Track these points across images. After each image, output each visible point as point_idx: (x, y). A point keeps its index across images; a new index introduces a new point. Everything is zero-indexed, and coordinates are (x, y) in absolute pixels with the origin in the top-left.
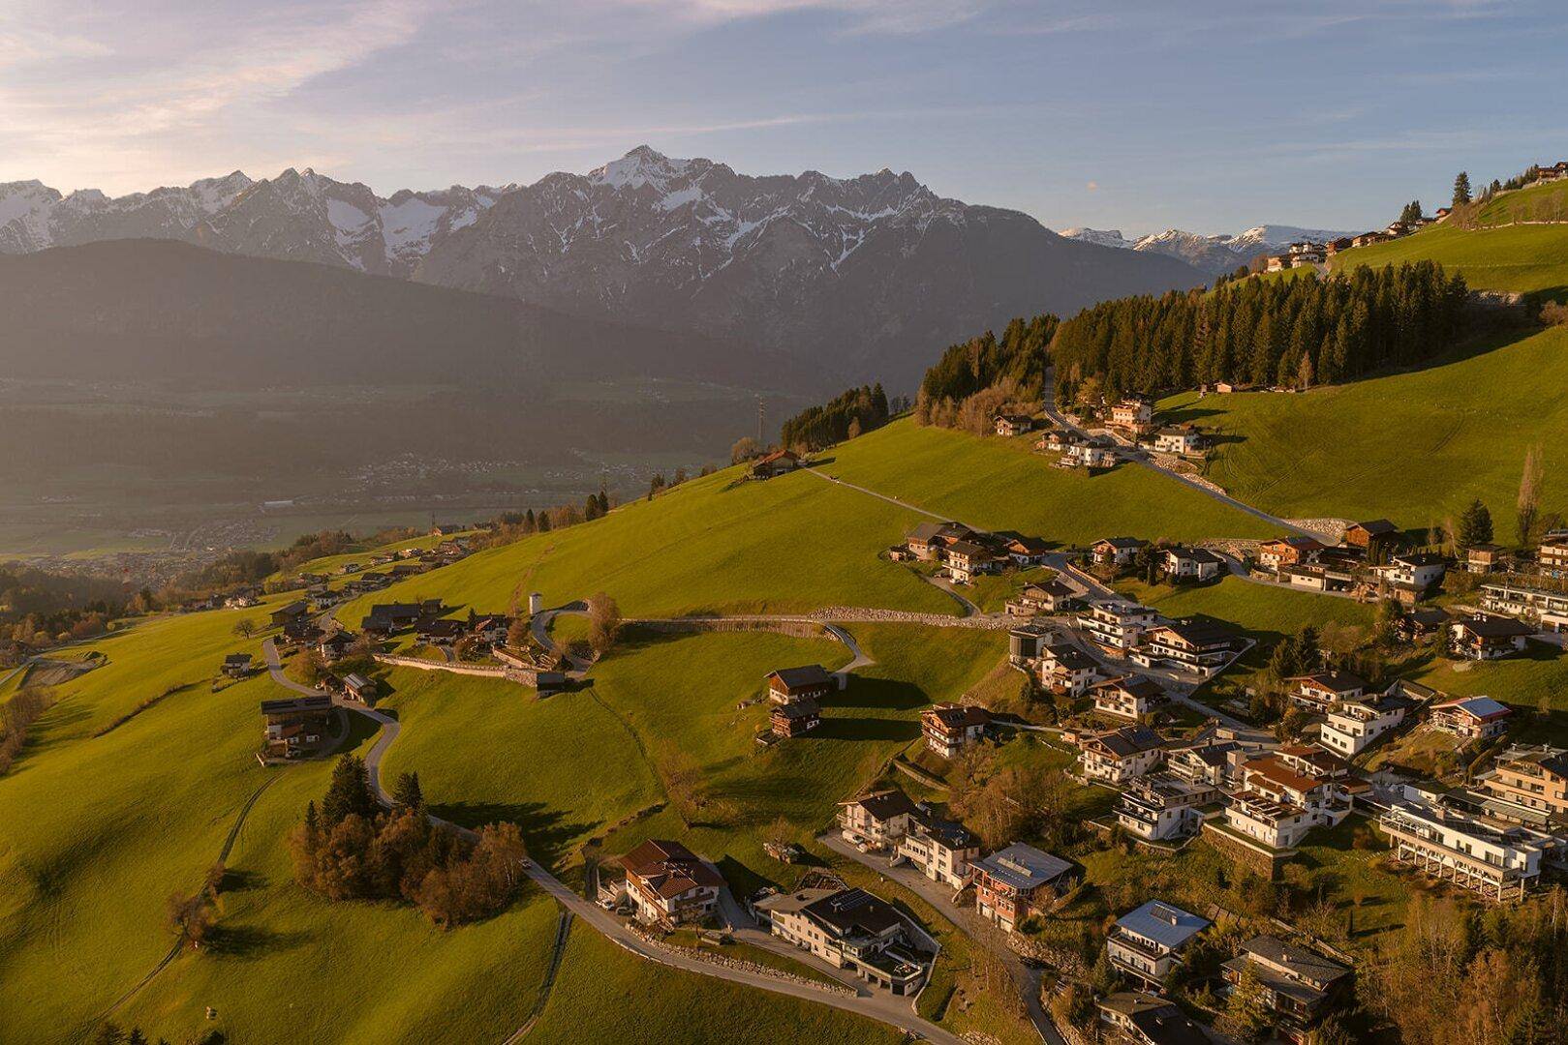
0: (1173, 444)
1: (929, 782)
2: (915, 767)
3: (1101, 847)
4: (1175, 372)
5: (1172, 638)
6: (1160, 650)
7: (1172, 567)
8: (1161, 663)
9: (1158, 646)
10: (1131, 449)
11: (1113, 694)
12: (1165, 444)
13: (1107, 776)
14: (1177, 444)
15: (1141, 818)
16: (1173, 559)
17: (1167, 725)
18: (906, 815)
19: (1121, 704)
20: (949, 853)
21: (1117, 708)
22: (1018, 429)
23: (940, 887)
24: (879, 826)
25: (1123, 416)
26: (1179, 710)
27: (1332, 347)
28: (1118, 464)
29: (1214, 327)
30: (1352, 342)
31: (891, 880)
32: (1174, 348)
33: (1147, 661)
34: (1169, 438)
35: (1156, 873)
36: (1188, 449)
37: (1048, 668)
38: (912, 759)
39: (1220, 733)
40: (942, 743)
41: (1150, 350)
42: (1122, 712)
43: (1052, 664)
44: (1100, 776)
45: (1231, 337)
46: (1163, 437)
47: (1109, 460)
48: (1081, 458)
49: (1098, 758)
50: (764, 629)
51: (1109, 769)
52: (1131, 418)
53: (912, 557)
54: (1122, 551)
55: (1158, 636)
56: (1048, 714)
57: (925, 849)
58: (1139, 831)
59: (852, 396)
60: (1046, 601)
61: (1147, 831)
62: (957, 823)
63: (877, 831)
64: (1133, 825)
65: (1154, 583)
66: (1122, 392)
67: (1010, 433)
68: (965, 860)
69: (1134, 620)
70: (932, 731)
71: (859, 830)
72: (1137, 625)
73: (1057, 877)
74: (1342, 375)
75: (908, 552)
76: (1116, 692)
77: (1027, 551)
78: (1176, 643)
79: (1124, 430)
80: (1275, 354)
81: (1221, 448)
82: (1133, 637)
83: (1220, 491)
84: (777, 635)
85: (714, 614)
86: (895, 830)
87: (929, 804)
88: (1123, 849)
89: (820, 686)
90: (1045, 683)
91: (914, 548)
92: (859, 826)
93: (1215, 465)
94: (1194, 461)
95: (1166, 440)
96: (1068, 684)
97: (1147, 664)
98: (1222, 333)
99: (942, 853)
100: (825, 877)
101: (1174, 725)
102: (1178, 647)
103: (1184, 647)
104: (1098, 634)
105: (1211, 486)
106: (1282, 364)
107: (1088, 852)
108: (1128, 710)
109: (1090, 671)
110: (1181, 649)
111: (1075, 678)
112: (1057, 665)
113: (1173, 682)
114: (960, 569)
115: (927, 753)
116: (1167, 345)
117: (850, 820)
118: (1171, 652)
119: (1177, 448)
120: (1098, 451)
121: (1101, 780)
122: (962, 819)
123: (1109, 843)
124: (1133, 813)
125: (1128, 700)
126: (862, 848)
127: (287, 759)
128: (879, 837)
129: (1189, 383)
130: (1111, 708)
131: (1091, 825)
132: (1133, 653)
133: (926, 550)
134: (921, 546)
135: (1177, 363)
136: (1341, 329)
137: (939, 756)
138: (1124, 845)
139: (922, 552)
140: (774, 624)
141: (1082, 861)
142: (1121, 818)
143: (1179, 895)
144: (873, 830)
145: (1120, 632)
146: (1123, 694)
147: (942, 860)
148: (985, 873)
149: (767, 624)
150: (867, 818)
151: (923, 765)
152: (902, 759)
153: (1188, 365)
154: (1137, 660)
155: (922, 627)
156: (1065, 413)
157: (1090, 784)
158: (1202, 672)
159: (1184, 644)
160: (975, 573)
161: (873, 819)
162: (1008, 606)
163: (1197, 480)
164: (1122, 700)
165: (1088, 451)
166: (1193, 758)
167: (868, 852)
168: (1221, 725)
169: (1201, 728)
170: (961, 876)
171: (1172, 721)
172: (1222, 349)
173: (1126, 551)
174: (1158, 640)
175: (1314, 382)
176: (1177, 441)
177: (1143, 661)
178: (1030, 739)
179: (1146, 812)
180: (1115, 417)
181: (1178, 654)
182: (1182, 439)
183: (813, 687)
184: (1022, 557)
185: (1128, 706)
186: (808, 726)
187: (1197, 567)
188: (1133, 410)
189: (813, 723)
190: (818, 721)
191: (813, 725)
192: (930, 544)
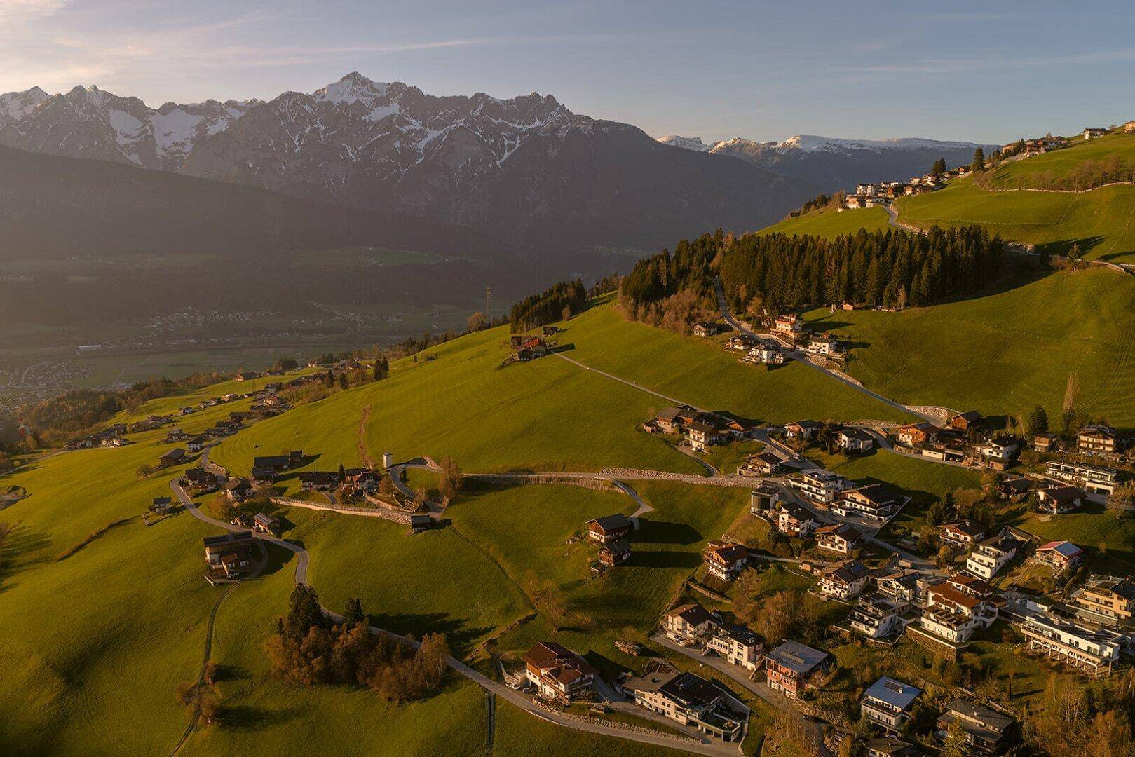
0: (820, 348)
1: (716, 597)
2: (702, 586)
3: (844, 642)
4: (813, 294)
5: (859, 497)
6: (851, 505)
7: (843, 443)
8: (852, 513)
9: (849, 502)
10: (792, 350)
11: (830, 537)
12: (815, 348)
13: (838, 595)
14: (823, 348)
15: (866, 623)
16: (844, 438)
17: (867, 557)
18: (707, 622)
19: (836, 544)
20: (745, 648)
21: (832, 546)
22: (709, 332)
23: (739, 669)
24: (692, 629)
25: (784, 326)
26: (870, 546)
27: (919, 282)
28: (787, 360)
29: (839, 264)
30: (932, 279)
31: (707, 665)
32: (811, 278)
33: (844, 512)
34: (818, 344)
35: (882, 659)
36: (831, 352)
37: (783, 519)
38: (700, 581)
39: (902, 563)
40: (720, 570)
41: (795, 278)
42: (837, 548)
43: (786, 517)
44: (834, 595)
45: (850, 272)
46: (813, 343)
47: (779, 359)
48: (760, 357)
49: (832, 583)
50: (567, 482)
51: (840, 590)
52: (789, 328)
53: (660, 430)
54: (806, 430)
55: (849, 496)
57: (727, 645)
58: (866, 631)
59: (562, 288)
60: (765, 467)
61: (872, 632)
62: (743, 627)
63: (690, 633)
64: (862, 628)
65: (832, 453)
66: (781, 311)
67: (703, 335)
68: (755, 652)
69: (832, 484)
70: (711, 562)
71: (678, 632)
72: (832, 487)
73: (820, 662)
74: (925, 301)
75: (657, 427)
77: (742, 429)
78: (862, 501)
79: (784, 336)
80: (882, 285)
81: (853, 351)
82: (831, 495)
83: (859, 383)
84: (577, 487)
85: (531, 472)
86: (701, 632)
87: (719, 612)
88: (859, 644)
89: (623, 528)
91: (661, 424)
92: (678, 629)
93: (851, 364)
94: (837, 361)
95: (815, 345)
96: (797, 530)
97: (843, 514)
98: (844, 269)
99: (740, 647)
100: (662, 665)
101: (871, 557)
102: (863, 503)
103: (868, 503)
104: (807, 493)
105: (852, 380)
106: (886, 292)
107: (835, 645)
108: (840, 548)
109: (810, 520)
110: (865, 505)
111: (802, 525)
112: (790, 517)
113: (863, 527)
114: (698, 440)
115: (710, 577)
116: (807, 275)
117: (670, 626)
118: (858, 507)
119: (824, 351)
120: (771, 352)
122: (746, 624)
123: (848, 640)
124: (861, 620)
125: (840, 542)
126: (682, 644)
127: (229, 579)
128: (692, 636)
129: (822, 301)
130: (829, 546)
131: (835, 628)
132: (834, 506)
133: (670, 426)
134: (667, 423)
135: (814, 287)
136: (925, 271)
137: (719, 579)
138: (859, 641)
139: (668, 427)
140: (574, 480)
141: (832, 651)
142: (853, 623)
143: (898, 673)
144: (688, 632)
145: (823, 492)
146: (837, 538)
147: (740, 651)
148: (773, 661)
149: (569, 480)
150: (684, 624)
151: (708, 585)
152: (693, 580)
153: (821, 290)
154: (837, 511)
155: (684, 484)
156: (739, 320)
157: (828, 600)
158: (880, 520)
159: (868, 501)
160: (709, 444)
161: (688, 625)
162: (739, 470)
163: (841, 375)
164: (836, 541)
165: (765, 353)
166: (894, 584)
167: (686, 646)
168: (901, 557)
169: (889, 560)
170: (754, 662)
171: (869, 554)
172: (845, 279)
173: (809, 430)
174: (849, 498)
175: (907, 305)
176: (824, 346)
177: (841, 512)
178: (780, 568)
179: (870, 620)
180: (778, 326)
181: (863, 508)
182: (827, 345)
183: (620, 529)
184: (738, 432)
185: (840, 545)
186: (624, 558)
187: (860, 443)
188: (791, 324)
189: (626, 555)
190: (629, 554)
191: (626, 557)
192: (672, 422)
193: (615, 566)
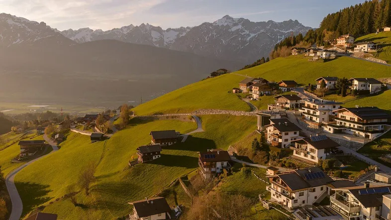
0: (362, 48)
4: (366, 28)
5: (348, 115)
6: (341, 123)
7: (355, 87)
8: (340, 131)
9: (339, 121)
10: (343, 53)
11: (303, 146)
12: (359, 48)
13: (285, 204)
14: (364, 48)
16: (356, 82)
17: (338, 169)
19: (308, 153)
21: (305, 155)
22: (300, 52)
25: (342, 42)
26: (347, 159)
28: (336, 57)
29: (383, 7)
32: (365, 17)
33: (332, 129)
34: (361, 46)
36: (369, 50)
37: (270, 131)
38: (188, 180)
39: (378, 177)
41: (355, 20)
42: (309, 158)
43: (272, 128)
44: (280, 203)
46: (358, 46)
47: (333, 56)
48: (321, 56)
49: (279, 190)
51: (285, 198)
52: (345, 42)
53: (241, 91)
54: (330, 83)
55: (340, 115)
56: (264, 157)
60: (287, 103)
65: (345, 95)
66: (341, 34)
67: (296, 54)
69: (327, 107)
72: (329, 110)
75: (239, 89)
76: (305, 145)
77: (286, 85)
78: (351, 118)
79: (341, 47)
81: (384, 48)
82: (326, 117)
83: (384, 62)
85: (161, 114)
89: (172, 140)
90: (269, 140)
91: (241, 88)
93: (380, 54)
94: (372, 53)
96: (280, 140)
97: (331, 132)
101: (343, 169)
102: (352, 121)
103: (356, 120)
104: (306, 115)
105: (379, 61)
108: (313, 157)
109: (295, 133)
110: (354, 122)
111: (285, 137)
112: (275, 129)
113: (347, 141)
114: (256, 94)
116: (362, 16)
118: (347, 124)
119: (364, 50)
120: (328, 53)
121: (280, 206)
125: (312, 150)
129: (371, 31)
130: (302, 156)
132: (324, 125)
134: (244, 87)
135: (366, 23)
139: (244, 89)
140: (178, 116)
145: (318, 113)
146: (310, 146)
149: (176, 117)
152: (184, 178)
153: (371, 24)
154: (326, 129)
155: (228, 116)
157: (270, 209)
158: (367, 136)
159: (356, 118)
160: (261, 95)
162: (269, 106)
163: (373, 59)
164: (308, 150)
165: (324, 53)
166: (351, 198)
168: (379, 171)
169: (363, 172)
171: (342, 166)
172: (387, 15)
173: (333, 83)
174: (340, 117)
176: (364, 47)
177: (330, 129)
178: (248, 172)
180: (338, 42)
181: (352, 126)
182: (366, 45)
183: (168, 140)
184: (284, 88)
185: (312, 154)
186: (154, 158)
187: (369, 86)
188: (346, 39)
189: (157, 156)
190: (160, 156)
191: (157, 157)
192: (247, 86)
193: (143, 163)
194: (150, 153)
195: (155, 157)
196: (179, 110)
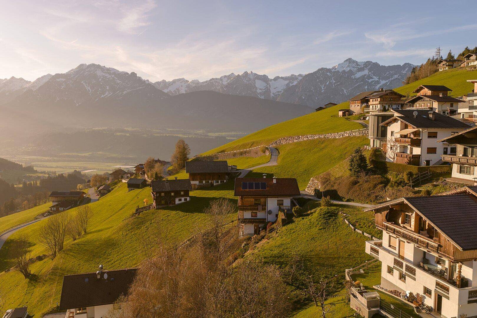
37: (393, 133)
43: (397, 126)
49: (409, 250)
51: (431, 281)
56: (376, 185)
77: (430, 92)
89: (219, 176)
90: (390, 153)
91: (352, 107)
96: (417, 151)
112: (404, 127)
114: (375, 110)
121: (410, 310)
133: (358, 106)
139: (356, 108)
160: (384, 110)
178: (331, 216)
183: (212, 176)
189: (183, 199)
190: (188, 199)
191: (183, 201)
192: (362, 103)
193: (157, 209)
194: (170, 192)
195: (180, 200)
196: (252, 144)
